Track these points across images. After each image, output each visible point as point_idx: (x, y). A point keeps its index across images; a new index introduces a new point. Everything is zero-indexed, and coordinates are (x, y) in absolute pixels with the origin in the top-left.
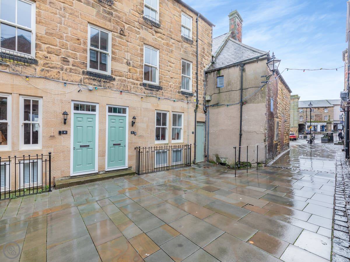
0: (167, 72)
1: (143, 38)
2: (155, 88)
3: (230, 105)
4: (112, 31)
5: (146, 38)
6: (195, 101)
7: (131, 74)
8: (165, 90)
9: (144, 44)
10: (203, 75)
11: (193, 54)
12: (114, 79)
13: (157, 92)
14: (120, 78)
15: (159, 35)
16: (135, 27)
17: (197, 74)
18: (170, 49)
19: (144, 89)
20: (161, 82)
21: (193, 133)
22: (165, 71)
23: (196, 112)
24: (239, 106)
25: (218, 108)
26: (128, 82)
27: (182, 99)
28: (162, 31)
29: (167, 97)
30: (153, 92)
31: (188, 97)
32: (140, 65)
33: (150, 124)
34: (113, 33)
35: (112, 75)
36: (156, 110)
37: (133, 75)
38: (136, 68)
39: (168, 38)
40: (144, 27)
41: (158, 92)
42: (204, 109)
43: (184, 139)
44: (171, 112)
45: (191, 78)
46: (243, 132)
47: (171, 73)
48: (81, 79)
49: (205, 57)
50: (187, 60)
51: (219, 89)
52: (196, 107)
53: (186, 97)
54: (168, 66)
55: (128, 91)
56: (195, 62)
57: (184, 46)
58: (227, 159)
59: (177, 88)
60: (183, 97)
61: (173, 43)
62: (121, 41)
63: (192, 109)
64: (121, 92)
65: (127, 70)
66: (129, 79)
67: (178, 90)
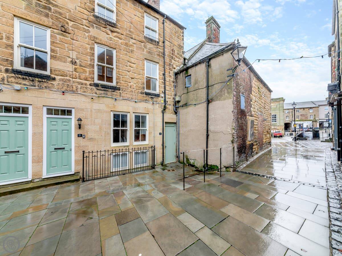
0: (127, 72)
1: (94, 36)
2: (110, 88)
3: (197, 104)
4: (50, 28)
5: (98, 37)
6: (163, 102)
7: (77, 74)
8: (123, 90)
9: (95, 42)
10: (173, 76)
11: (159, 55)
12: (54, 79)
13: (113, 93)
14: (63, 77)
15: (115, 34)
16: (83, 25)
17: (164, 74)
18: (129, 49)
19: (95, 89)
20: (118, 82)
21: (160, 134)
22: (123, 71)
23: (163, 113)
24: (205, 105)
25: (186, 108)
26: (74, 82)
27: (146, 100)
28: (119, 30)
29: (126, 98)
30: (108, 92)
31: (153, 98)
32: (90, 64)
33: (104, 126)
34: (51, 29)
35: (51, 74)
36: (111, 111)
37: (80, 75)
38: (84, 67)
39: (127, 38)
40: (95, 25)
41: (115, 93)
42: (174, 110)
43: (149, 140)
44: (132, 113)
45: (158, 79)
46: (209, 133)
47: (131, 74)
48: (4, 77)
49: (174, 58)
50: (152, 61)
51: (188, 89)
52: (164, 108)
53: (151, 98)
54: (127, 66)
55: (73, 91)
56: (161, 63)
57: (148, 46)
58: (196, 161)
59: (140, 89)
60: (148, 98)
61: (134, 44)
62: (62, 38)
63: (158, 109)
64: (63, 92)
65: (71, 70)
66: (75, 78)
67: (140, 91)
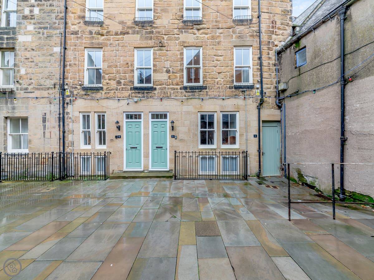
1: (183, 41)
2: (197, 89)
5: (187, 40)
6: (258, 94)
7: (171, 80)
8: (210, 88)
9: (184, 47)
10: (274, 58)
12: (155, 89)
13: (200, 93)
14: (161, 86)
15: (202, 31)
16: (174, 35)
18: (216, 42)
19: (184, 92)
20: (205, 80)
21: (255, 136)
22: (210, 68)
23: (259, 109)
26: (168, 89)
27: (236, 95)
28: (205, 25)
29: (213, 96)
30: (195, 93)
31: (244, 91)
32: (180, 69)
33: (192, 127)
34: (154, 48)
35: (153, 85)
36: (198, 112)
37: (173, 81)
38: (176, 73)
39: (214, 29)
40: (183, 30)
41: (202, 93)
42: (276, 103)
45: (251, 66)
47: (218, 68)
48: (130, 94)
50: (243, 46)
53: (242, 92)
54: (214, 61)
55: (168, 97)
57: (238, 30)
59: (228, 83)
60: (238, 92)
61: (221, 33)
62: (161, 53)
64: (161, 99)
65: (166, 78)
66: (169, 85)
67: (228, 86)
